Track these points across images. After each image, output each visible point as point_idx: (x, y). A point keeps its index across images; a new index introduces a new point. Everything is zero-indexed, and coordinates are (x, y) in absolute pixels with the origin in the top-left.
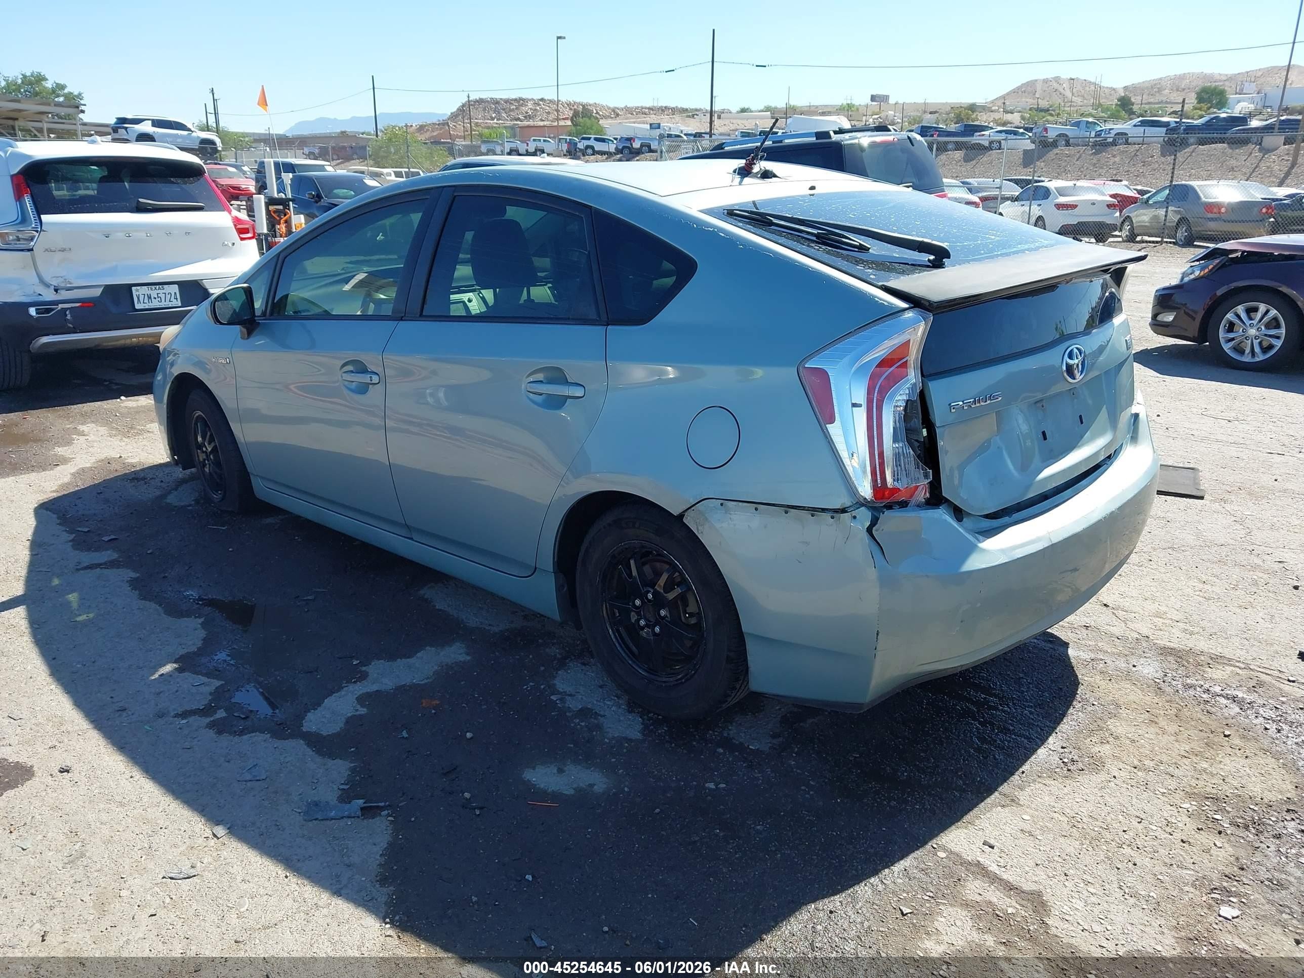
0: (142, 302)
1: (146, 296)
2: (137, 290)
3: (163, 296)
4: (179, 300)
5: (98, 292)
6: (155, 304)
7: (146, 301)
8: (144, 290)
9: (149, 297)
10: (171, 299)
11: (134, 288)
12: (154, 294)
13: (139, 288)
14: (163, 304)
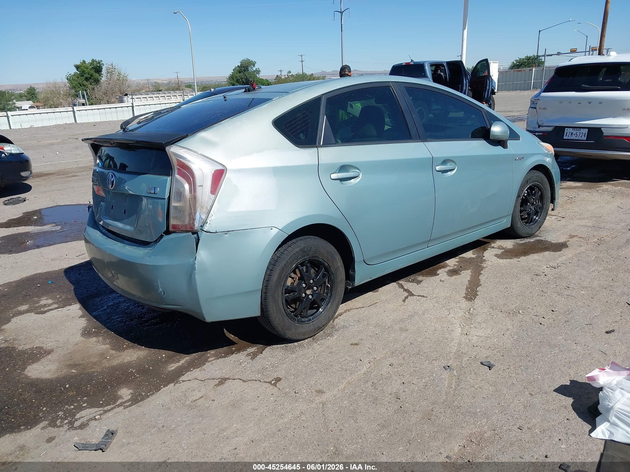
0: (567, 136)
1: (571, 133)
2: (567, 130)
3: (578, 134)
4: (586, 137)
5: (550, 129)
6: (574, 137)
7: (570, 135)
8: (571, 130)
9: (572, 134)
10: (582, 135)
11: (566, 129)
12: (574, 132)
13: (568, 129)
14: (577, 138)
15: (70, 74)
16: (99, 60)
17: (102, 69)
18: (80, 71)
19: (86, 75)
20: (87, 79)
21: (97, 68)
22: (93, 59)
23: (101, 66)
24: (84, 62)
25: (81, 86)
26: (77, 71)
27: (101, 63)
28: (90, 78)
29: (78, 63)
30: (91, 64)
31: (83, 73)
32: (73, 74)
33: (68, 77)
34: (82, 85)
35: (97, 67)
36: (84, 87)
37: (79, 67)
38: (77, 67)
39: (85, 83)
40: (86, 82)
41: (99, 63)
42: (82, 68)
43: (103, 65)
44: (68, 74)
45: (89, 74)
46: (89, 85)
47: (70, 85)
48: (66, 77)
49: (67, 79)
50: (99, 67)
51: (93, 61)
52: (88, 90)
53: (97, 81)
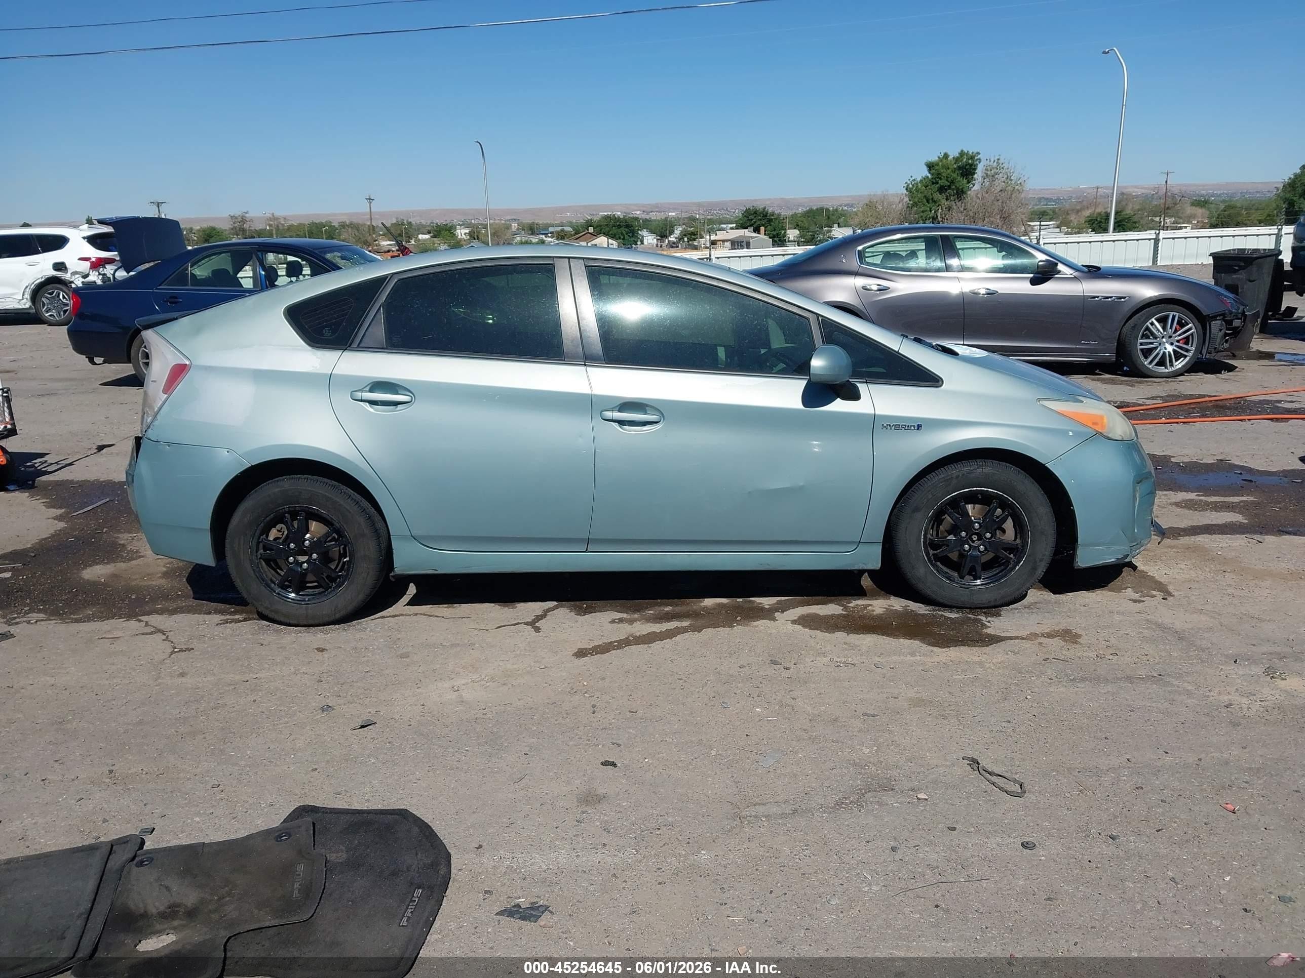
15: (914, 180)
16: (973, 153)
17: (975, 169)
18: (932, 175)
19: (943, 181)
20: (942, 190)
21: (965, 168)
22: (962, 151)
23: (975, 163)
24: (946, 156)
25: (929, 203)
26: (930, 173)
27: (976, 158)
28: (949, 187)
29: (934, 158)
30: (957, 160)
31: (938, 178)
32: (919, 180)
33: (908, 186)
34: (931, 201)
35: (966, 165)
36: (933, 204)
37: (933, 166)
38: (930, 166)
39: (937, 196)
40: (938, 194)
41: (972, 158)
42: (937, 168)
43: (979, 162)
44: (911, 179)
45: (947, 180)
46: (944, 201)
47: (910, 201)
48: (905, 185)
49: (907, 189)
50: (971, 165)
51: (962, 154)
52: (940, 210)
53: (960, 194)
